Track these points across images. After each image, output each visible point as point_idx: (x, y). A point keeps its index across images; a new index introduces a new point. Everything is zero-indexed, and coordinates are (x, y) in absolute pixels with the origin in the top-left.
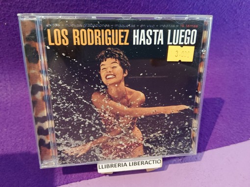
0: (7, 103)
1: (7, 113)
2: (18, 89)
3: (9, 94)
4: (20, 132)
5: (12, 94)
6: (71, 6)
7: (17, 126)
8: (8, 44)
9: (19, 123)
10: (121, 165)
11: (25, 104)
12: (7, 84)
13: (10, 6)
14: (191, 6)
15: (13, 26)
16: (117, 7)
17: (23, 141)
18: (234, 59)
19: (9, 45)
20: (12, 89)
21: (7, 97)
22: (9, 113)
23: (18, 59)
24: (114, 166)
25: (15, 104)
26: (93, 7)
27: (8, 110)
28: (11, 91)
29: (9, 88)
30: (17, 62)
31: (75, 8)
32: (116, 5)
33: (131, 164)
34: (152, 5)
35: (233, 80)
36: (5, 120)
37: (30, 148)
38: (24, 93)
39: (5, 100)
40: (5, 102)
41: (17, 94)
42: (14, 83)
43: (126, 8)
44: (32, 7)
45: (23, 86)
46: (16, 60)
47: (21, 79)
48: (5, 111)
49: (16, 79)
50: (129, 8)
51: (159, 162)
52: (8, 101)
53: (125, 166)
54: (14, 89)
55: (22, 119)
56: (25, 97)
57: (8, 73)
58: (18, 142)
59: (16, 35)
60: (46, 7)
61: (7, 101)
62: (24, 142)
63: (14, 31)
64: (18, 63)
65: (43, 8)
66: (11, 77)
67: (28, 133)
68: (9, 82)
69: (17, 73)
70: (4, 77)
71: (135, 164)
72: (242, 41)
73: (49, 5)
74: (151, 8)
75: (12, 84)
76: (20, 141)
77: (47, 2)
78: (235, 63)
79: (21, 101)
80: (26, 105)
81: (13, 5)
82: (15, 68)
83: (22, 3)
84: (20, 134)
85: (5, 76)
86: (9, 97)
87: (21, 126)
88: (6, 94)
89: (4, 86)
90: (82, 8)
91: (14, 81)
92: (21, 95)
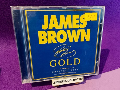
2: (3, 47)
4: (4, 69)
7: (3, 66)
9: (4, 64)
18: (109, 30)
25: (2, 55)
35: (109, 40)
41: (3, 50)
47: (5, 42)
49: (2, 42)
51: (82, 79)
54: (1, 47)
55: (5, 62)
56: (7, 51)
69: (3, 39)
71: (70, 80)
72: (112, 21)
76: (4, 73)
78: (109, 32)
79: (5, 53)
80: (7, 55)
87: (5, 66)
92: (5, 50)
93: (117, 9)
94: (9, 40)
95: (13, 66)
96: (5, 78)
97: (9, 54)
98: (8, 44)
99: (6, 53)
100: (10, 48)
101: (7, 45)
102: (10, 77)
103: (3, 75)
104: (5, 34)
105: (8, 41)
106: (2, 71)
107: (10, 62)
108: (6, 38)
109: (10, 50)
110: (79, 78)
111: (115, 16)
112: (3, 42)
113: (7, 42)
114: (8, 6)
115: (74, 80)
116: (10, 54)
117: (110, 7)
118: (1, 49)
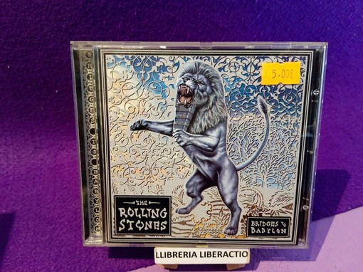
0: (8, 176)
1: (7, 189)
2: (23, 156)
3: (10, 164)
4: (25, 213)
5: (15, 163)
7: (21, 206)
9: (24, 201)
10: (188, 255)
12: (9, 149)
17: (28, 225)
20: (15, 157)
22: (9, 188)
24: (178, 255)
25: (18, 177)
27: (8, 184)
28: (14, 159)
29: (10, 156)
33: (203, 255)
36: (5, 198)
38: (32, 162)
39: (5, 172)
40: (5, 175)
42: (18, 148)
45: (31, 152)
47: (29, 142)
48: (5, 186)
49: (20, 143)
51: (245, 254)
53: (194, 257)
54: (17, 156)
55: (28, 197)
56: (33, 167)
57: (10, 135)
58: (22, 227)
61: (7, 173)
62: (30, 226)
64: (24, 120)
66: (14, 140)
67: (36, 215)
68: (11, 147)
69: (22, 134)
70: (4, 141)
71: (208, 255)
75: (15, 150)
79: (27, 173)
80: (34, 178)
84: (24, 216)
85: (5, 139)
86: (11, 167)
87: (26, 206)
88: (6, 163)
89: (4, 153)
91: (18, 146)
92: (28, 165)
94: (39, 136)
95: (48, 206)
97: (39, 173)
98: (36, 148)
99: (30, 171)
100: (42, 160)
101: (32, 149)
102: (38, 236)
104: (29, 119)
105: (38, 138)
106: (18, 220)
107: (39, 195)
108: (31, 132)
109: (41, 165)
110: (236, 252)
112: (24, 142)
113: (34, 142)
115: (219, 254)
116: (41, 174)
118: (18, 162)
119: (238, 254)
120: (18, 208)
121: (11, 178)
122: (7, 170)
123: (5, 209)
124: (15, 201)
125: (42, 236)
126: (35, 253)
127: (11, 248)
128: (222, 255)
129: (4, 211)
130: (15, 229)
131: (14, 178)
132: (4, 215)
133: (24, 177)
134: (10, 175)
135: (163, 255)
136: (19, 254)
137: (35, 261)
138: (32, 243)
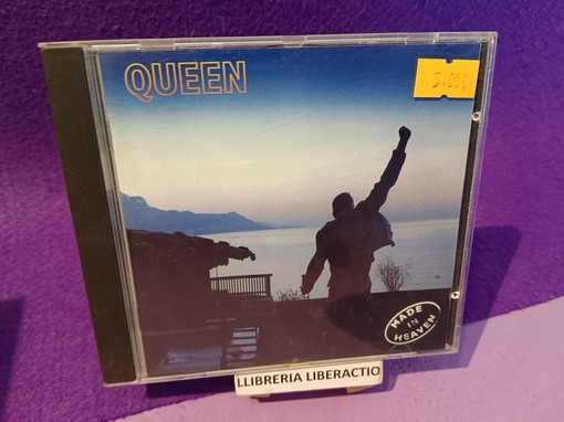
0: (9, 237)
1: (8, 258)
2: (31, 204)
3: (10, 217)
4: (40, 300)
5: (19, 216)
6: (144, 12)
7: (33, 287)
8: (6, 102)
9: (37, 280)
10: (288, 379)
11: (49, 238)
12: (6, 193)
13: (6, 17)
14: (416, 7)
15: (14, 62)
16: (247, 11)
17: (47, 321)
19: (9, 105)
20: (18, 205)
21: (6, 223)
22: (12, 258)
23: (30, 137)
24: (272, 380)
25: (25, 239)
26: (192, 14)
27: (9, 251)
28: (16, 209)
29: (9, 203)
30: (26, 143)
31: (152, 16)
32: (245, 8)
33: (311, 377)
34: (328, 7)
36: (5, 274)
37: (64, 334)
38: (46, 213)
40: (4, 235)
41: (28, 216)
42: (21, 190)
43: (268, 14)
44: (56, 18)
45: (42, 197)
46: (25, 139)
47: (38, 181)
48: (5, 254)
49: (25, 182)
50: (274, 14)
51: (375, 371)
52: (10, 233)
53: (298, 381)
54: (21, 204)
55: (43, 272)
56: (48, 222)
57: (7, 169)
58: (37, 323)
59: (21, 81)
60: (86, 15)
62: (50, 322)
63: (18, 72)
64: (29, 145)
65: (82, 17)
66: (14, 177)
68: (10, 189)
69: (27, 168)
71: (320, 376)
73: (94, 11)
74: (324, 13)
75: (17, 193)
77: (89, 3)
79: (39, 232)
80: (50, 241)
81: (13, 13)
82: (23, 156)
83: (33, 7)
84: (39, 304)
86: (13, 222)
87: (41, 287)
90: (168, 15)
91: (21, 187)
92: (40, 218)
93: (558, 25)
95: (77, 289)
96: (44, 342)
97: (58, 233)
98: (51, 191)
99: (43, 229)
100: (61, 210)
101: (45, 192)
103: (33, 330)
104: (36, 144)
105: (53, 175)
106: (29, 312)
107: (61, 270)
108: (40, 165)
109: (61, 218)
110: (363, 369)
111: (546, 58)
113: (46, 181)
114: (46, 17)
115: (337, 374)
116: (62, 234)
117: (523, 12)
118: (23, 214)
119: (365, 371)
120: (28, 292)
121: (13, 240)
122: (5, 226)
123: (8, 293)
124: (22, 279)
125: (70, 338)
126: (61, 367)
127: (22, 358)
128: (341, 375)
129: (6, 296)
130: (25, 327)
131: (18, 240)
132: (7, 302)
133: (34, 239)
134: (12, 235)
135: (249, 382)
136: (35, 368)
137: (61, 379)
138: (55, 351)
